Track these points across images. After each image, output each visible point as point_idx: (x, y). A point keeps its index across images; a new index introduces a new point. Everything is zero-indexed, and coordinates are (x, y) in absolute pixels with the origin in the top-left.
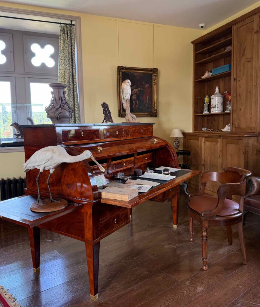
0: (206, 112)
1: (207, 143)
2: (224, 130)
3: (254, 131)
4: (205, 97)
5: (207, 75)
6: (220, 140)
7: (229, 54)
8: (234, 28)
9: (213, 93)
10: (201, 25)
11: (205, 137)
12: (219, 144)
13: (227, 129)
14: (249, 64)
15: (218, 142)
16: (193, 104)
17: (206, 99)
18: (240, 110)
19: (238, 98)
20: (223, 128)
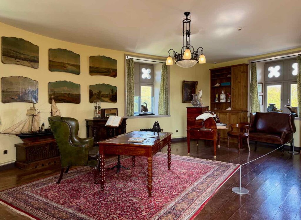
0: (217, 101)
1: (221, 115)
2: (227, 109)
3: (242, 110)
4: (216, 94)
5: (217, 85)
6: (228, 114)
7: (230, 78)
8: (232, 68)
9: (221, 93)
10: (215, 63)
11: (220, 112)
12: (227, 115)
13: (229, 109)
14: (240, 84)
15: (227, 114)
16: (210, 97)
17: (217, 95)
18: (236, 101)
19: (235, 96)
20: (227, 108)
